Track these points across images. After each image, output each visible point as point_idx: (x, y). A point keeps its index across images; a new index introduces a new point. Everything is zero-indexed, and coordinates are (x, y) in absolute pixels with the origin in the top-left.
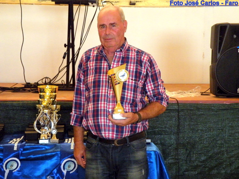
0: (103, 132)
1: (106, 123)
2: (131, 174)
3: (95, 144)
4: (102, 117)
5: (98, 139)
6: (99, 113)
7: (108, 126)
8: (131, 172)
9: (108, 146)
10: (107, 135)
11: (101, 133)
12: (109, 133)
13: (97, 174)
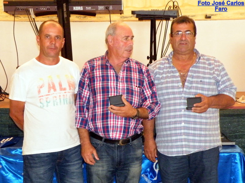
0: (111, 133)
1: (115, 125)
2: (133, 169)
3: (101, 144)
4: (112, 120)
5: (103, 140)
6: (109, 116)
7: (116, 127)
8: (134, 167)
9: (113, 146)
10: (114, 135)
11: (109, 134)
12: (116, 134)
13: (102, 170)
